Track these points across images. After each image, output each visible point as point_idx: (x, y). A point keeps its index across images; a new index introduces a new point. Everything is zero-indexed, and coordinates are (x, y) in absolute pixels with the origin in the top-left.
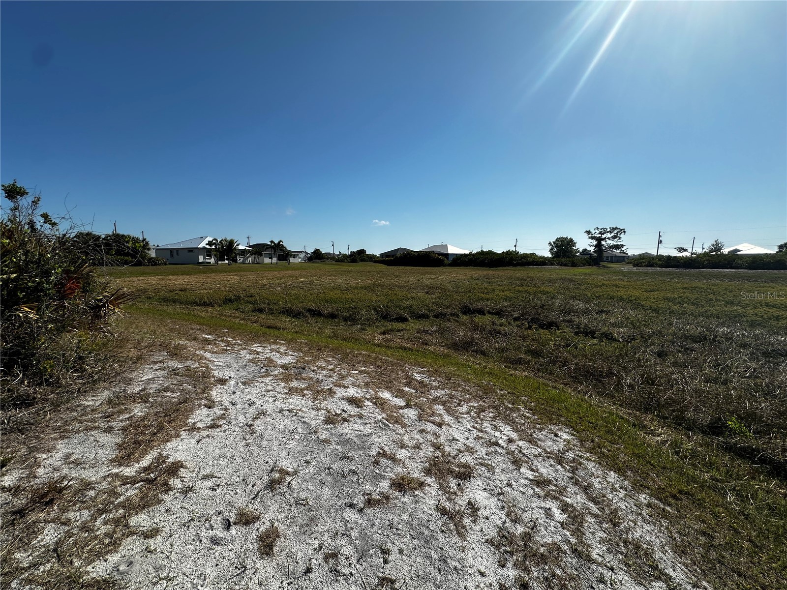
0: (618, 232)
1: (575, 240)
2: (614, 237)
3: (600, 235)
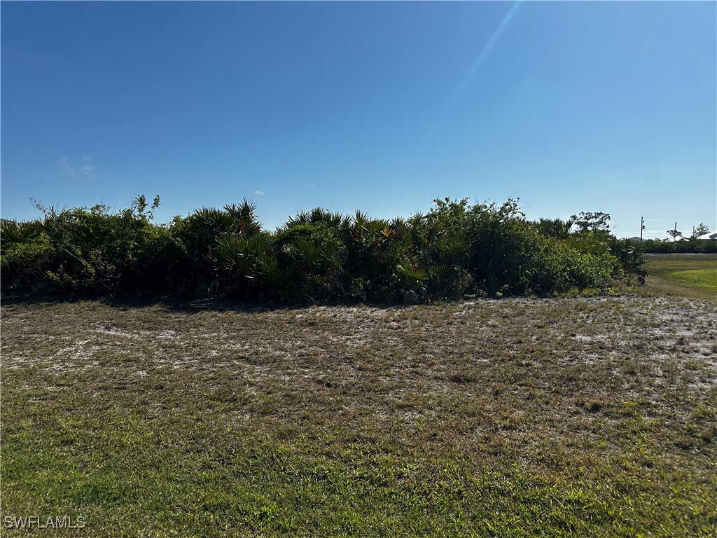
0: (602, 217)
2: (599, 223)
3: (586, 220)
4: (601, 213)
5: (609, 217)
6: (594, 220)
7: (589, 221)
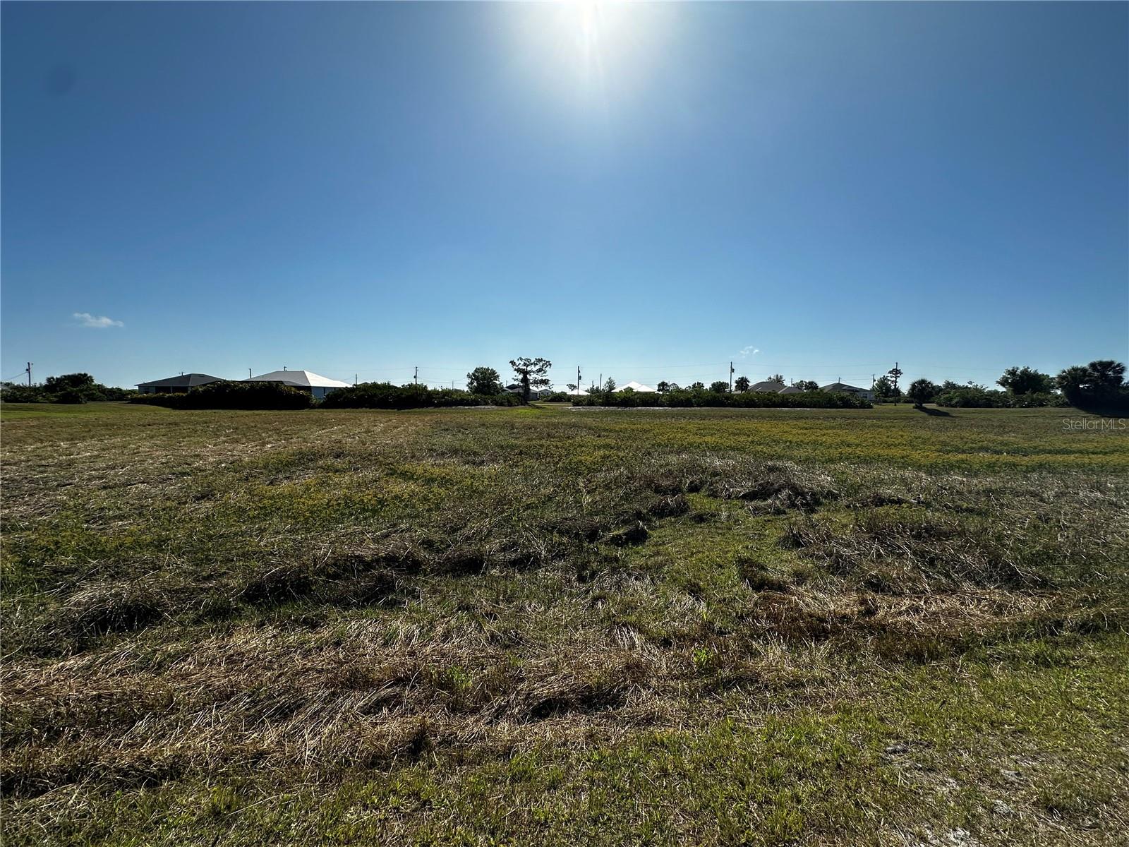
0: (544, 364)
1: (498, 372)
2: (540, 370)
3: (525, 367)
4: (540, 360)
5: (550, 365)
6: (535, 368)
7: (529, 369)
